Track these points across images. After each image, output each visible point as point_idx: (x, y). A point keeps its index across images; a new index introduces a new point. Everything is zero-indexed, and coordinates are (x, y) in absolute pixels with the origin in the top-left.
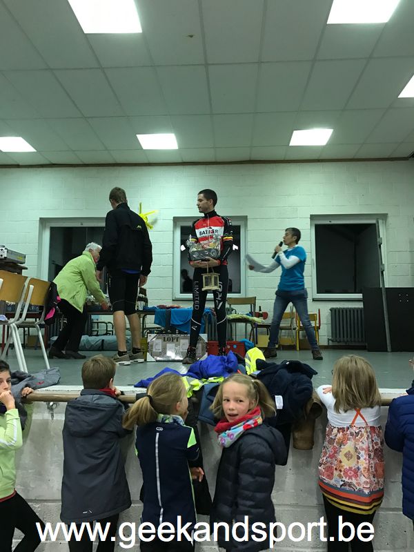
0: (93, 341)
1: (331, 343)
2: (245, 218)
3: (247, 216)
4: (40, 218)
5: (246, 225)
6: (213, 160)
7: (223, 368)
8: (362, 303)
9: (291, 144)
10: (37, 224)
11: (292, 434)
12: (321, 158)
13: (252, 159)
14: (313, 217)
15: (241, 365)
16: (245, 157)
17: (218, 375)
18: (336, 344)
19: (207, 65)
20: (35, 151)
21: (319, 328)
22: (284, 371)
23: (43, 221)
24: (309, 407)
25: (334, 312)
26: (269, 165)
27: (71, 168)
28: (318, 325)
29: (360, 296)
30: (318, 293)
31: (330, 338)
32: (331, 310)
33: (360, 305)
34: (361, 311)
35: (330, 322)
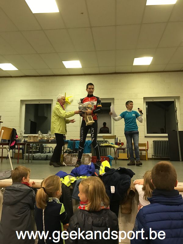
0: (43, 156)
1: (153, 157)
2: (113, 99)
3: (114, 98)
4: (21, 100)
5: (114, 103)
6: (99, 73)
7: (88, 172)
8: (168, 138)
9: (133, 65)
10: (19, 103)
11: (120, 206)
12: (148, 71)
13: (116, 72)
14: (145, 98)
15: (97, 170)
16: (113, 71)
17: (84, 175)
18: (156, 157)
19: (91, 27)
20: (18, 70)
21: (147, 150)
22: (117, 173)
23: (22, 101)
24: (128, 192)
25: (154, 142)
26: (124, 75)
27: (35, 78)
28: (147, 149)
30: (147, 133)
31: (153, 154)
32: (153, 141)
33: (167, 139)
34: (167, 142)
35: (153, 147)
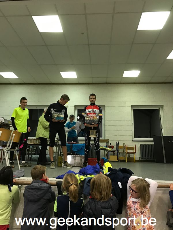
1: (140, 159)
3: (105, 105)
5: (105, 109)
7: (94, 171)
8: (153, 142)
9: (123, 77)
12: (136, 82)
13: (107, 82)
14: (132, 106)
15: (101, 170)
17: (91, 174)
18: (143, 160)
19: (89, 45)
20: (18, 78)
25: (141, 146)
26: (114, 85)
27: (33, 85)
28: (135, 151)
29: (152, 139)
30: (135, 138)
34: (153, 146)
35: (140, 150)
